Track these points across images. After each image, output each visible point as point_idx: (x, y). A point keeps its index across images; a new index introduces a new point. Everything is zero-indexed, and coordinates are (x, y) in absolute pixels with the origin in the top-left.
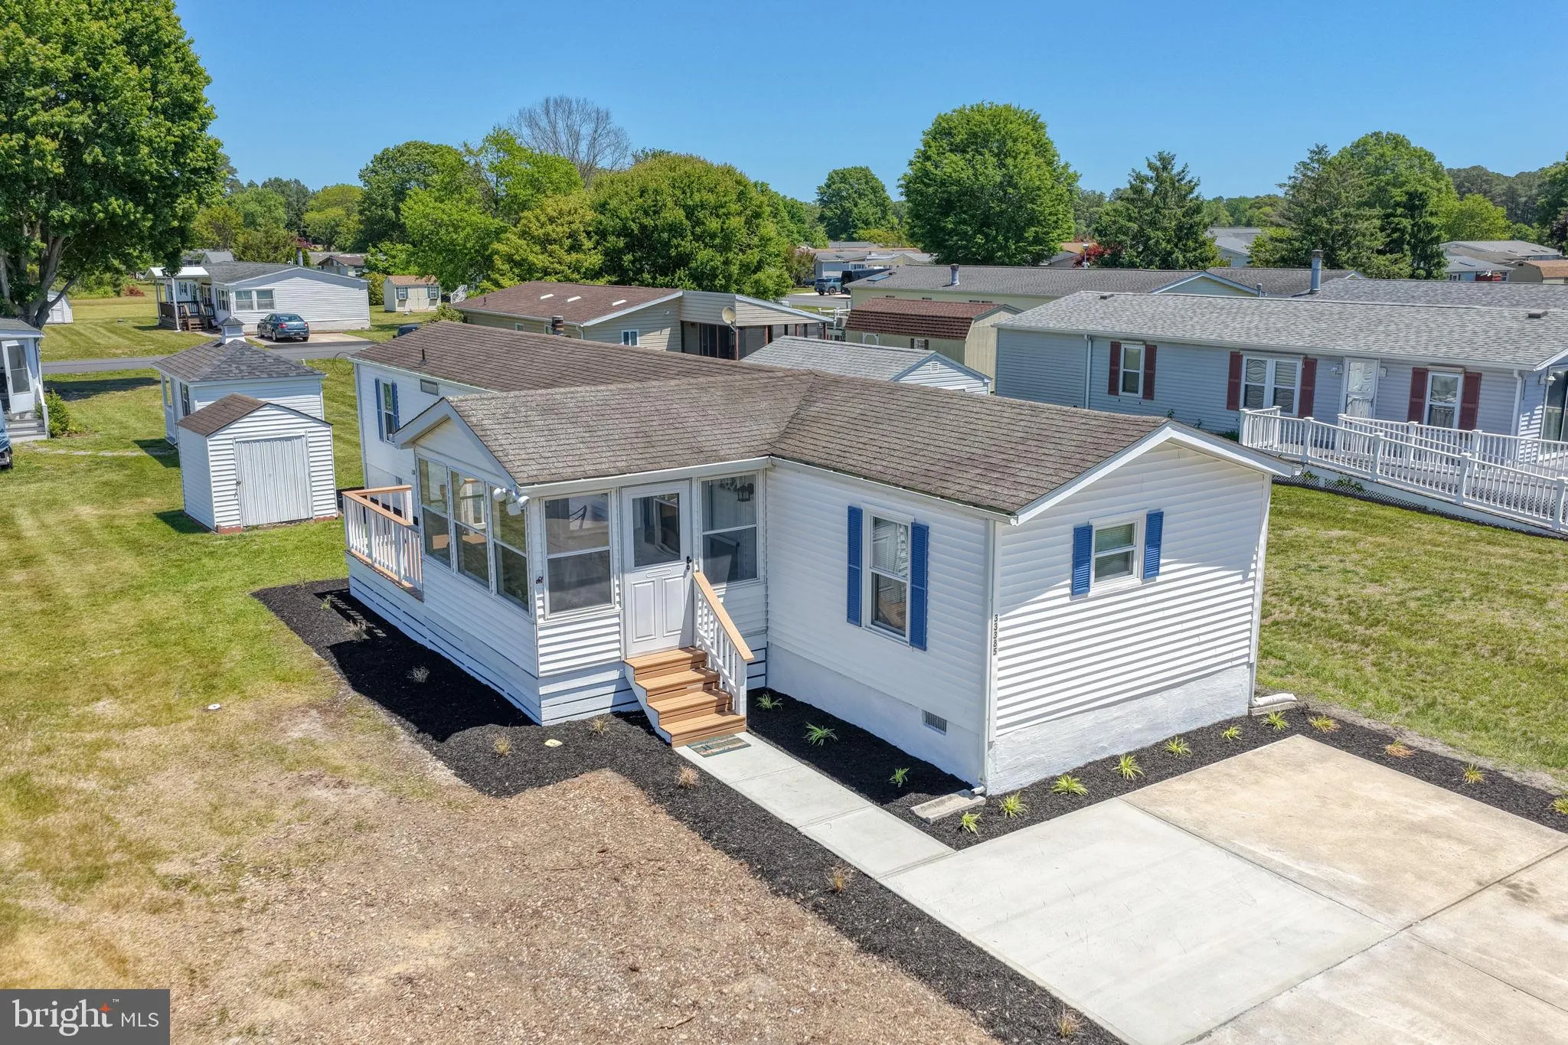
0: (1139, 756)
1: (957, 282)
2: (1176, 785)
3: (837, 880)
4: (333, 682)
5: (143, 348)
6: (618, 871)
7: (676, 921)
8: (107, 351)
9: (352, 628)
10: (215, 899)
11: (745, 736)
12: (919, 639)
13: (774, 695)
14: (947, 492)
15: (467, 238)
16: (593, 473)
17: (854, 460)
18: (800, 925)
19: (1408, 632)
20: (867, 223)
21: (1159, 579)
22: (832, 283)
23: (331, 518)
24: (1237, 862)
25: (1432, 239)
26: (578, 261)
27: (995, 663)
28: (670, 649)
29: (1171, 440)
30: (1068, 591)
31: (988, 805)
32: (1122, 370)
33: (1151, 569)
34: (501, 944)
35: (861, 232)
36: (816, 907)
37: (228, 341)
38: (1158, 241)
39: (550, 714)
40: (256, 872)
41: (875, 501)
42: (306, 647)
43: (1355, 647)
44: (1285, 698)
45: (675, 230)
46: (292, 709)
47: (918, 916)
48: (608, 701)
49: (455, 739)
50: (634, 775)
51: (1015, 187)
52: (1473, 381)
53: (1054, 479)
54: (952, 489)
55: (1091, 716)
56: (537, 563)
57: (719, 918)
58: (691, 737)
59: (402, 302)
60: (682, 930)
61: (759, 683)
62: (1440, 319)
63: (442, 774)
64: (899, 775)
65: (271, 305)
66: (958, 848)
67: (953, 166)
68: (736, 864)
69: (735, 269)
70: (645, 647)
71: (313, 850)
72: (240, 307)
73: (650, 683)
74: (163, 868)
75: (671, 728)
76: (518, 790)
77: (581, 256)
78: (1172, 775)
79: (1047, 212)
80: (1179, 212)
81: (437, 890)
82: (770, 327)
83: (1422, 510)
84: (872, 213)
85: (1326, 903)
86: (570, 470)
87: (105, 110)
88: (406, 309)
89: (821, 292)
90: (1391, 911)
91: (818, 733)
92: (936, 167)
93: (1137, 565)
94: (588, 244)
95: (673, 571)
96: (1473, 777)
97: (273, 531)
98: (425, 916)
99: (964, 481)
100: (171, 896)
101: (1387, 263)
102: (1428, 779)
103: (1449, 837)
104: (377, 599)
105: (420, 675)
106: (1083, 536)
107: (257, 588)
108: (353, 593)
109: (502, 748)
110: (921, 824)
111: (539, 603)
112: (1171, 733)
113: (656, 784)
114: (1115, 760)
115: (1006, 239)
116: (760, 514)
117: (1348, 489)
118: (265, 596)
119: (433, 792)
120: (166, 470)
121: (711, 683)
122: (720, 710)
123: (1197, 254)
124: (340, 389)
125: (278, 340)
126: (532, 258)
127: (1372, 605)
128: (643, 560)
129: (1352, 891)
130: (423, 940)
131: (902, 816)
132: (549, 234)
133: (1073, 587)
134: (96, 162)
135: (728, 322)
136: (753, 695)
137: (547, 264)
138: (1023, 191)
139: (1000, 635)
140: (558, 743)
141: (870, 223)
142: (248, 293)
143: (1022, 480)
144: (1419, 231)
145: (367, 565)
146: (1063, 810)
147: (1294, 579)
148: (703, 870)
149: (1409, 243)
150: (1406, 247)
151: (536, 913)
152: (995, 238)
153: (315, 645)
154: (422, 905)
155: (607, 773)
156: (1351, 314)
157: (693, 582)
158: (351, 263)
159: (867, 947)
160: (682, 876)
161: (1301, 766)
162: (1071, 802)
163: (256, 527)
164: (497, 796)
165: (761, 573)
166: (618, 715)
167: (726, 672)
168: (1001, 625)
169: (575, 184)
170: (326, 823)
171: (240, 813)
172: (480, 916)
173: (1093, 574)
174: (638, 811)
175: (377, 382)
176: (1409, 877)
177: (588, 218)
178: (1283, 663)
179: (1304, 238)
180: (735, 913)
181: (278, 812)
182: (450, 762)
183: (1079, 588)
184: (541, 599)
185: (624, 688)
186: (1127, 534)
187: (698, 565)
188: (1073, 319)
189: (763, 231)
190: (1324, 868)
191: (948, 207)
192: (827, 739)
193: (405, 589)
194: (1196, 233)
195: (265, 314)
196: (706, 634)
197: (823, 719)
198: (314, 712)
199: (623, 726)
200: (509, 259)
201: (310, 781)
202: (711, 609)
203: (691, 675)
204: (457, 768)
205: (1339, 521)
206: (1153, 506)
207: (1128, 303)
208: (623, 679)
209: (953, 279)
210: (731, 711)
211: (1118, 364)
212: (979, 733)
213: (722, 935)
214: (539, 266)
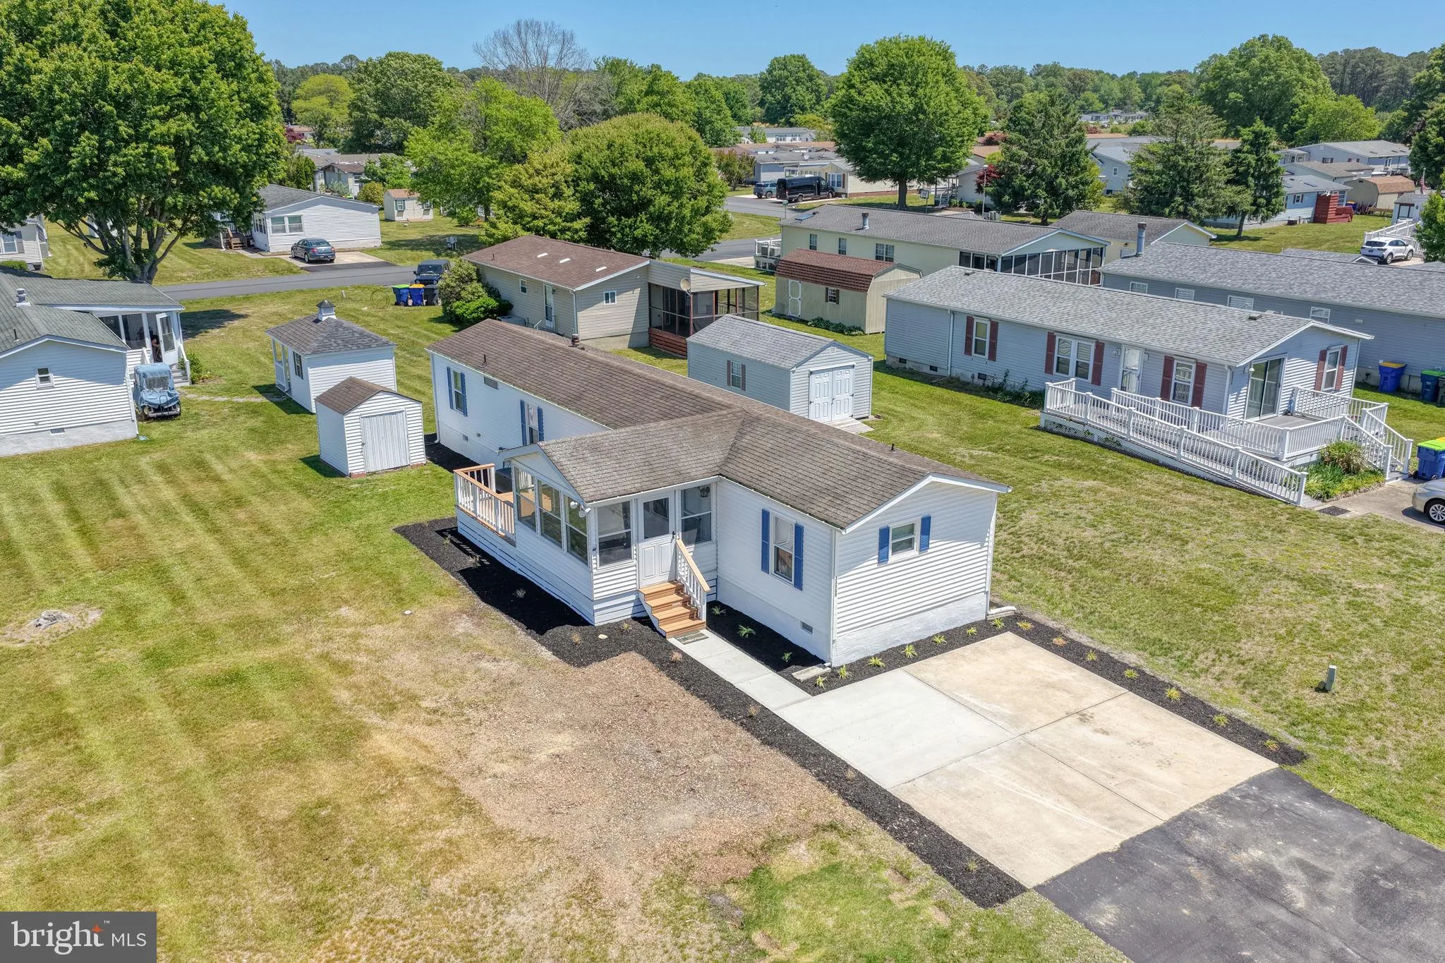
0: (917, 645)
1: (867, 227)
2: (933, 661)
3: (753, 710)
4: (469, 598)
5: (204, 271)
6: (645, 706)
7: (676, 730)
8: (176, 274)
9: (471, 560)
10: (455, 719)
11: (705, 632)
12: (798, 584)
13: (722, 606)
14: (813, 512)
15: (462, 175)
16: (623, 492)
17: (765, 483)
18: (734, 732)
19: (1097, 565)
20: (803, 109)
21: (929, 551)
22: (768, 188)
23: (422, 465)
24: (951, 702)
25: (1273, 172)
26: (560, 207)
27: (836, 600)
28: (664, 582)
29: (933, 482)
30: (876, 561)
31: (832, 672)
32: (974, 338)
33: (924, 547)
34: (596, 741)
35: (797, 116)
36: (742, 724)
37: (324, 318)
38: (1044, 168)
39: (599, 620)
40: (469, 705)
41: (777, 509)
42: (444, 571)
43: (1063, 574)
44: (1009, 609)
45: (635, 177)
46: (451, 614)
47: (790, 728)
48: (630, 612)
49: (550, 633)
50: (646, 654)
51: (924, 112)
52: (1201, 368)
53: (867, 507)
54: (815, 510)
55: (890, 624)
56: (593, 541)
57: (696, 729)
58: (677, 633)
59: (400, 213)
60: (679, 734)
61: (713, 598)
62: (1192, 315)
63: (547, 654)
64: (787, 656)
65: (300, 229)
66: (814, 695)
67: (875, 94)
68: (703, 702)
69: (687, 212)
70: (649, 582)
71: (493, 695)
72: (275, 231)
73: (653, 603)
74: (424, 704)
75: (665, 628)
76: (588, 663)
77: (562, 203)
78: (932, 655)
79: (953, 134)
80: (1063, 142)
81: (560, 715)
82: (716, 292)
83: (1156, 462)
84: (809, 98)
85: (988, 723)
86: (610, 491)
87: (206, 117)
88: (404, 218)
89: (760, 196)
90: (1018, 727)
91: (745, 631)
92: (860, 93)
93: (916, 545)
94: (568, 192)
95: (665, 542)
96: (1091, 657)
97: (386, 476)
98: (559, 727)
99: (821, 505)
100: (435, 717)
101: (1232, 194)
102: (1068, 659)
103: (1064, 690)
104: (479, 538)
105: (521, 594)
106: (884, 533)
107: (396, 525)
108: (460, 531)
109: (577, 640)
110: (796, 682)
111: (594, 561)
112: (938, 631)
113: (659, 660)
114: (903, 647)
115: (918, 158)
116: (713, 506)
117: (1111, 445)
118: (403, 531)
119: (545, 664)
120: (288, 416)
121: (686, 602)
122: (692, 618)
123: (1078, 178)
124: (382, 326)
125: (310, 262)
126: (522, 205)
127: (1084, 544)
128: (649, 535)
129: (1003, 718)
130: (560, 739)
131: (786, 678)
132: (536, 185)
133: (879, 559)
134: (201, 161)
135: (685, 290)
136: (711, 605)
137: (535, 210)
138: (932, 117)
139: (839, 586)
140: (606, 637)
141: (806, 109)
142: (282, 219)
143: (851, 507)
144: (1262, 165)
145: (473, 517)
146: (871, 675)
147: (1045, 526)
148: (687, 706)
149: (1253, 176)
150: (1250, 179)
151: (609, 726)
152: (909, 157)
153: (448, 569)
154: (555, 723)
155: (634, 654)
156: (1135, 305)
157: (676, 544)
158: (350, 170)
159: (765, 742)
160: (677, 709)
161: (1003, 651)
162: (875, 670)
163: (374, 473)
164: (579, 666)
165: (714, 537)
166: (634, 619)
167: (695, 596)
168: (839, 581)
169: (552, 123)
170: (494, 681)
171: (449, 676)
172: (583, 728)
173: (890, 551)
174: (652, 675)
175: (448, 370)
176: (1035, 710)
177: (568, 171)
178: (1019, 584)
179: (1164, 173)
180: (703, 727)
181: (468, 675)
182: (549, 647)
183: (883, 559)
184: (594, 559)
185: (638, 604)
186: (911, 529)
187: (679, 535)
188: (942, 295)
189: (711, 179)
190: (995, 706)
191: (867, 128)
192: (750, 634)
193: (501, 537)
194: (1077, 160)
195: (296, 238)
196: (683, 573)
197: (749, 622)
198: (464, 616)
199: (639, 626)
200: (504, 205)
201: (479, 658)
202: (686, 561)
203: (675, 597)
204: (553, 650)
205: (1093, 473)
206: (925, 514)
207: (984, 280)
208: (638, 599)
209: (864, 224)
210: (698, 618)
211: (972, 333)
212: (828, 636)
213: (698, 737)
214: (529, 212)
